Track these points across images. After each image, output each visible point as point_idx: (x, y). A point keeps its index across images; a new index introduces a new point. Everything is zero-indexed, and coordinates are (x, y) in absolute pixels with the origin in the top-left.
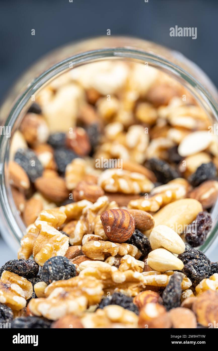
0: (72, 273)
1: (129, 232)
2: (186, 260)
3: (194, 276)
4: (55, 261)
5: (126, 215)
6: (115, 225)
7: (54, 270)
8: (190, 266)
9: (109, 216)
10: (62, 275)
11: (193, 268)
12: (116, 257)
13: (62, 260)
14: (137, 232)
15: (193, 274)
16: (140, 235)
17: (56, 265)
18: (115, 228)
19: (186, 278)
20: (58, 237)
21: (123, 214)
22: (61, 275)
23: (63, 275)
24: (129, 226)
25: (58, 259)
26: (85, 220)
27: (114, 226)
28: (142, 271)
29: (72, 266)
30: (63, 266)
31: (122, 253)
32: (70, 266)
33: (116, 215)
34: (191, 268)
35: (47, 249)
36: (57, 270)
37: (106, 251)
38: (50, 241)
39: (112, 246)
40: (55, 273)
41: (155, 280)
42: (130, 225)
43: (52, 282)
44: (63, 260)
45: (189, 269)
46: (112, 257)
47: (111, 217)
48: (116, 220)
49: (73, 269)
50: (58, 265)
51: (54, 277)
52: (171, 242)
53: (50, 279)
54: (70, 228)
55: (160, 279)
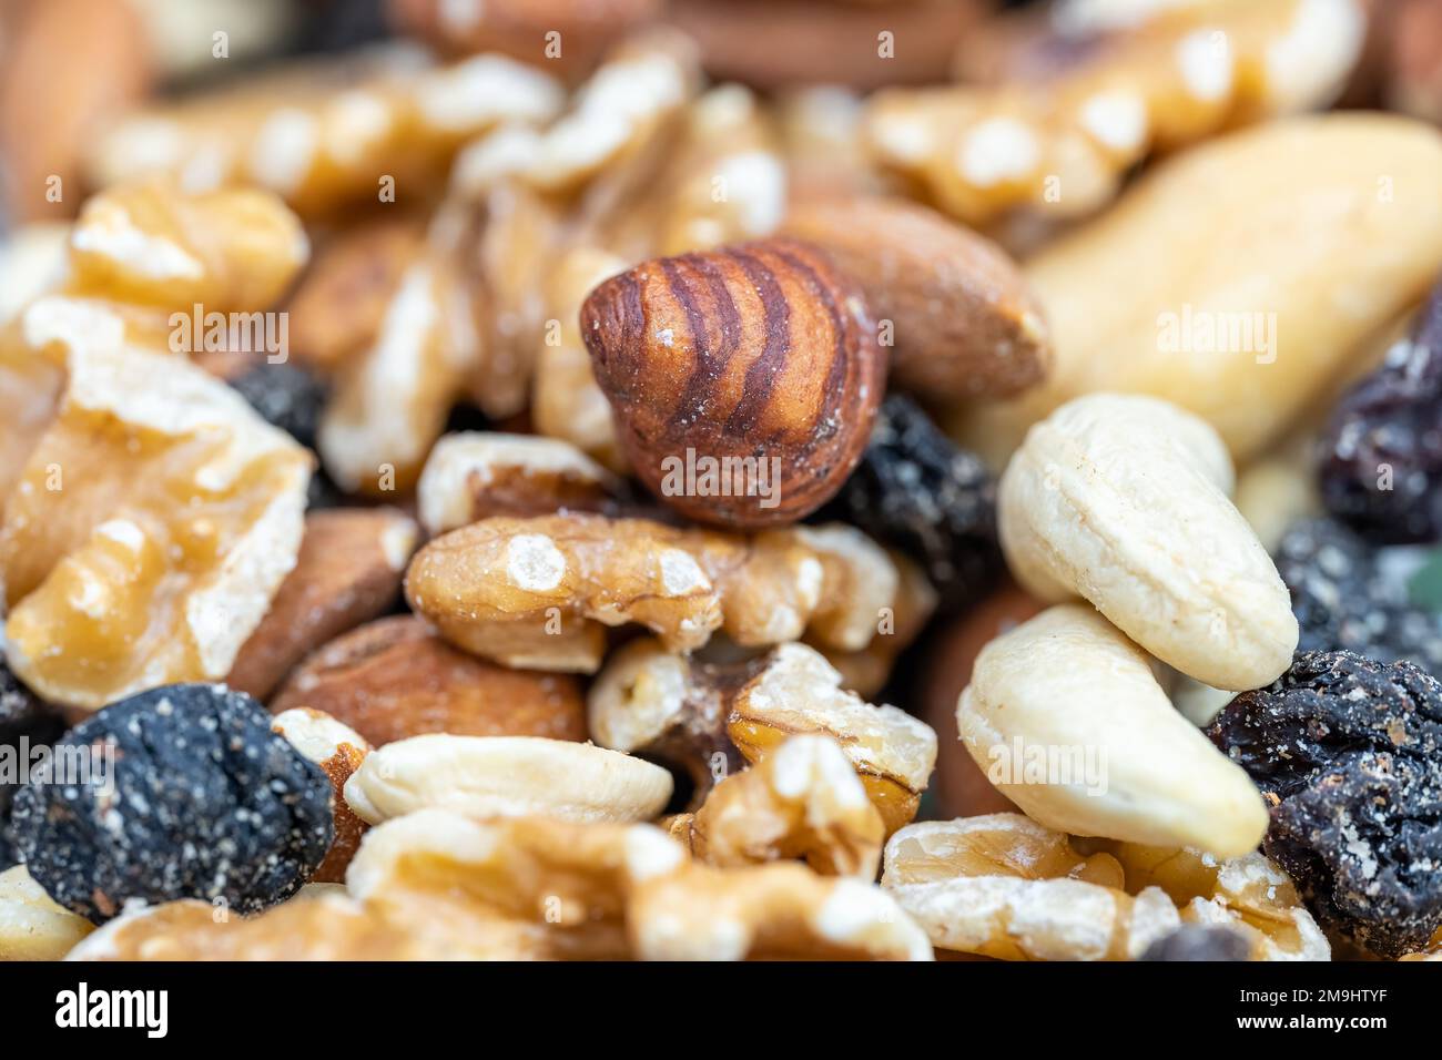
0: (297, 833)
1: (815, 465)
2: (1293, 750)
3: (1351, 895)
4: (150, 737)
5: (798, 326)
6: (698, 414)
7: (137, 815)
8: (1322, 818)
9: (654, 324)
10: (205, 854)
11: (1352, 834)
12: (699, 657)
13: (209, 725)
14: (899, 426)
15: (1347, 884)
16: (928, 454)
17: (161, 769)
18: (698, 433)
19: (1280, 914)
20: (214, 452)
21: (776, 312)
22: (198, 860)
23: (215, 862)
24: (819, 420)
25: (179, 713)
26: (472, 270)
27: (689, 419)
28: (914, 812)
29: (298, 781)
30: (222, 781)
31: (749, 632)
32: (279, 786)
33: (708, 324)
34: (1330, 830)
35: (102, 572)
36: (165, 816)
37: (610, 614)
38: (141, 486)
39: (666, 583)
40: (144, 845)
41: (1013, 928)
42: (829, 406)
43: (118, 910)
44: (218, 730)
45: (1315, 837)
46: (663, 660)
47: (668, 342)
48: (705, 369)
49: (307, 811)
50: (176, 772)
51: (135, 870)
52: (1171, 596)
53: (105, 886)
54: (345, 296)
55: (1051, 926)
